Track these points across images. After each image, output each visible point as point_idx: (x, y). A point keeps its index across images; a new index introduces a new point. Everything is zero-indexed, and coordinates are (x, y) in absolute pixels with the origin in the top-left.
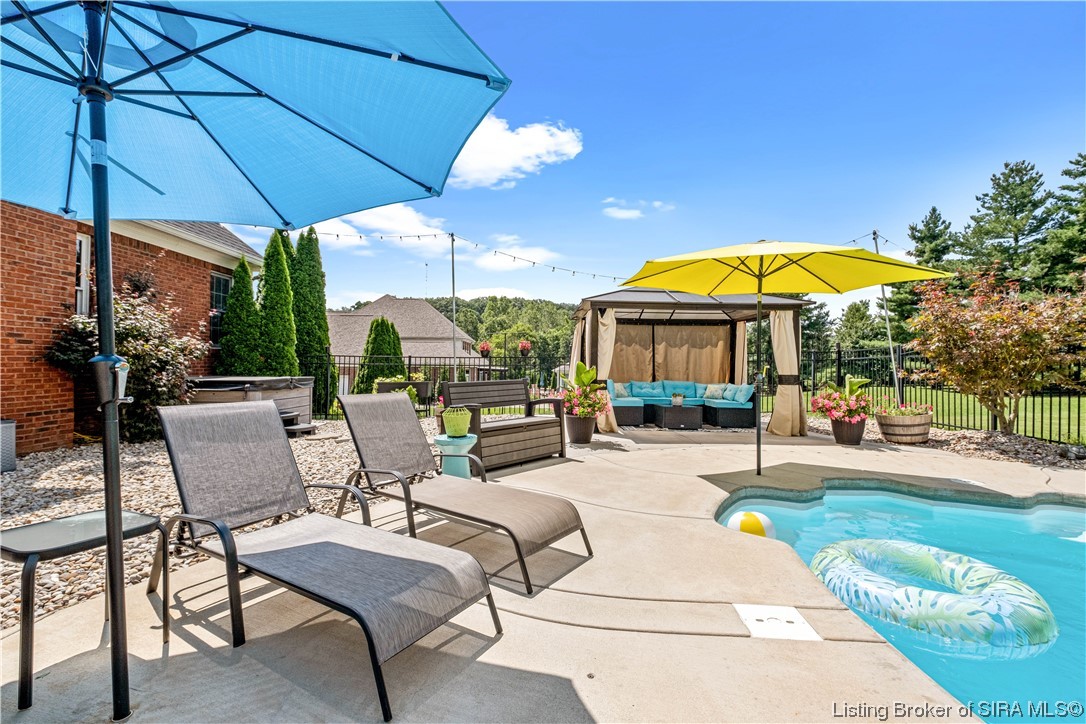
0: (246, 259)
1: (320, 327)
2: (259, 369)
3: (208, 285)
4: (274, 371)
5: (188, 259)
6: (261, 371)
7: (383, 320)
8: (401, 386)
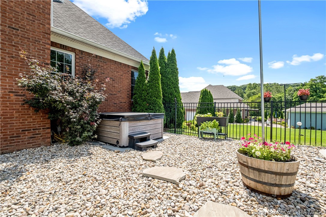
0: (143, 62)
1: (176, 91)
2: (146, 109)
3: (130, 75)
4: (152, 110)
5: (121, 64)
6: (146, 110)
7: (206, 90)
8: (210, 119)
